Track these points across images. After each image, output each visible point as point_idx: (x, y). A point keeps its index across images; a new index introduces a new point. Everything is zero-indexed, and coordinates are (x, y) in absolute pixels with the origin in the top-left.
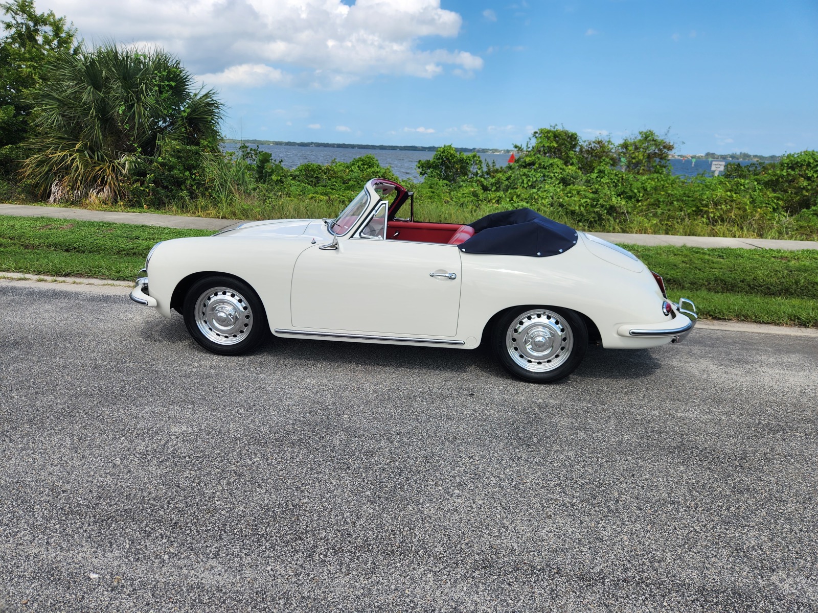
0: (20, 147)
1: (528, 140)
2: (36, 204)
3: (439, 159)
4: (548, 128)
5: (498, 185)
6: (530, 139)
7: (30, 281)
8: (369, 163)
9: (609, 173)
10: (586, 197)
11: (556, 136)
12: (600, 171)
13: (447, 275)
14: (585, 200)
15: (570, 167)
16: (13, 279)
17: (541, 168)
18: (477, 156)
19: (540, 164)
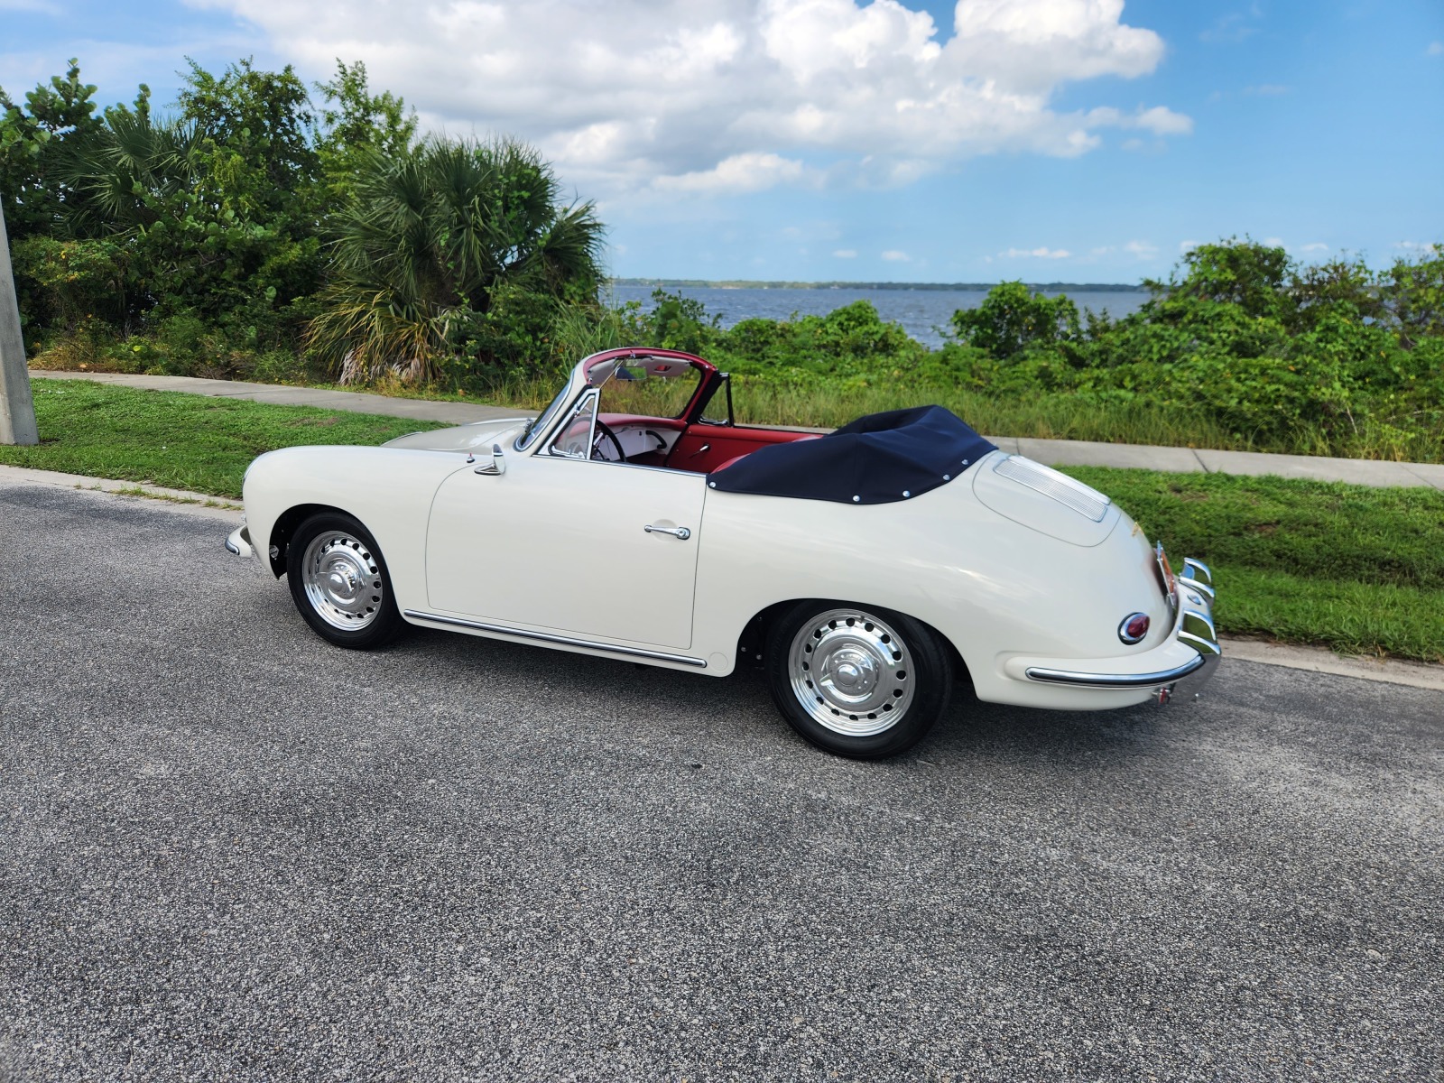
0: (315, 300)
1: (1174, 269)
2: (319, 386)
3: (993, 307)
4: (1217, 244)
5: (1103, 356)
6: (1177, 266)
7: (197, 505)
8: (860, 317)
9: (1347, 332)
10: (1279, 381)
11: (1233, 259)
12: (1328, 328)
13: (674, 531)
14: (1274, 387)
15: (1260, 319)
16: (176, 501)
17: (1196, 322)
18: (1068, 300)
19: (1196, 315)
